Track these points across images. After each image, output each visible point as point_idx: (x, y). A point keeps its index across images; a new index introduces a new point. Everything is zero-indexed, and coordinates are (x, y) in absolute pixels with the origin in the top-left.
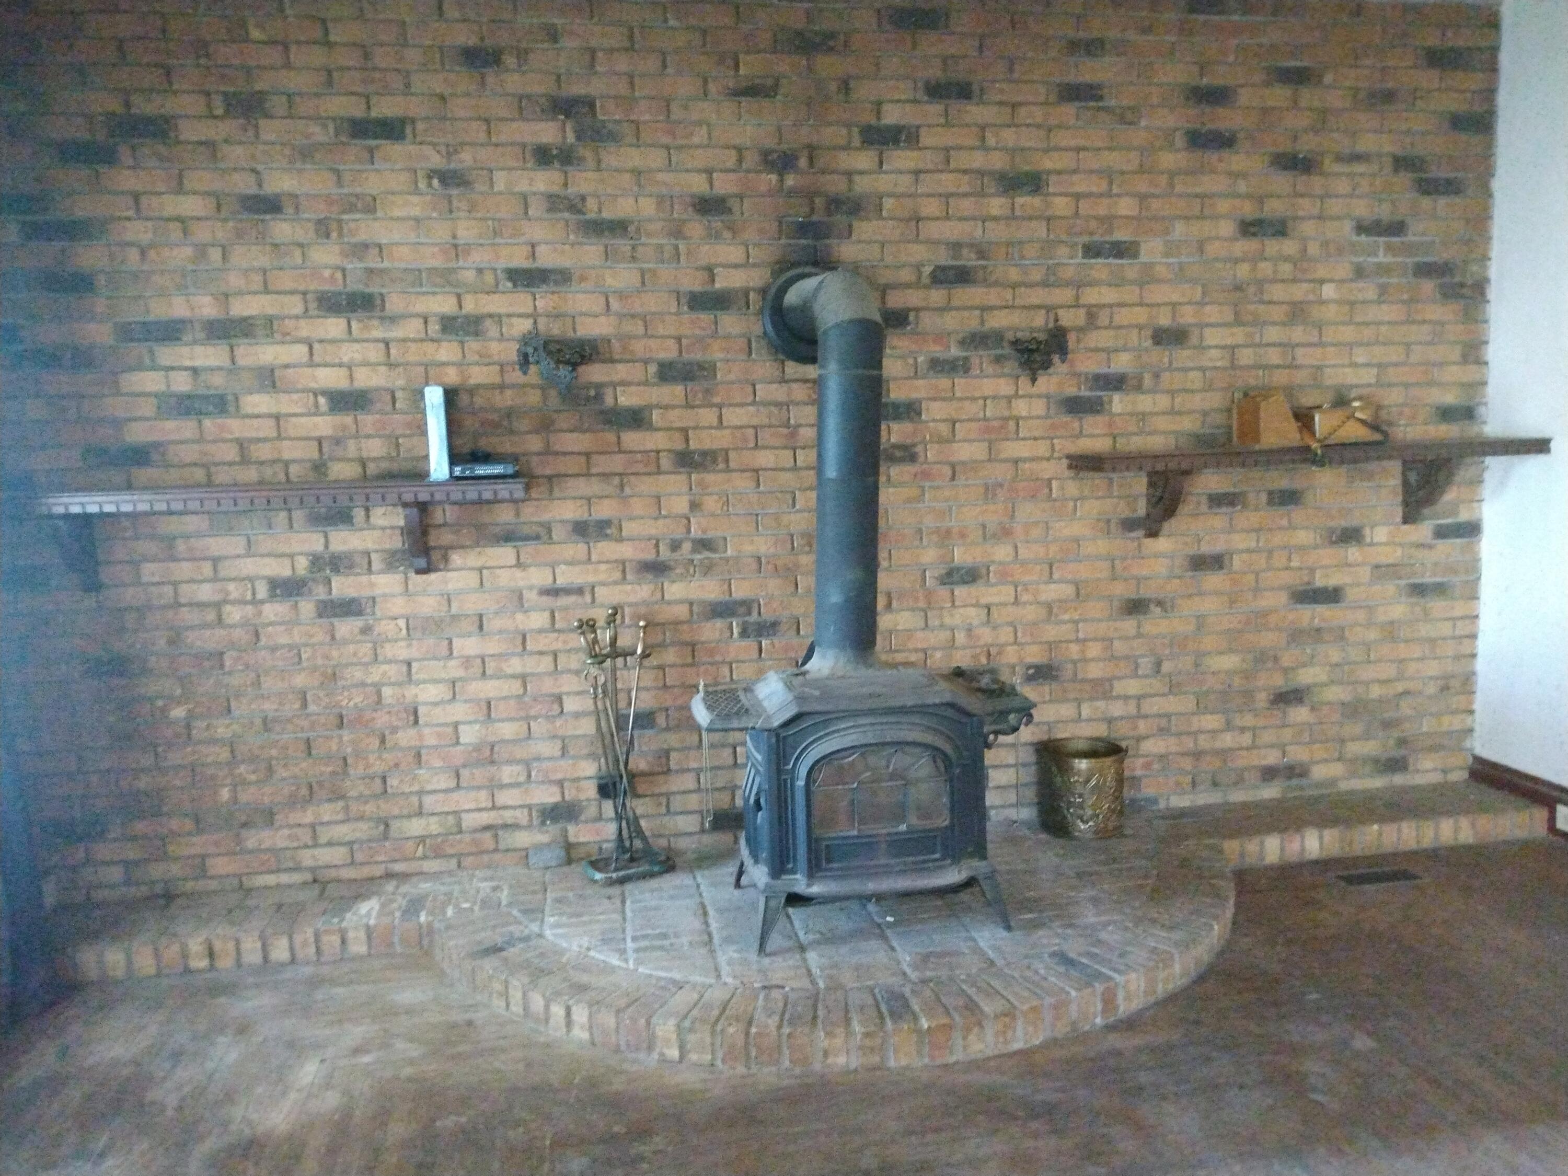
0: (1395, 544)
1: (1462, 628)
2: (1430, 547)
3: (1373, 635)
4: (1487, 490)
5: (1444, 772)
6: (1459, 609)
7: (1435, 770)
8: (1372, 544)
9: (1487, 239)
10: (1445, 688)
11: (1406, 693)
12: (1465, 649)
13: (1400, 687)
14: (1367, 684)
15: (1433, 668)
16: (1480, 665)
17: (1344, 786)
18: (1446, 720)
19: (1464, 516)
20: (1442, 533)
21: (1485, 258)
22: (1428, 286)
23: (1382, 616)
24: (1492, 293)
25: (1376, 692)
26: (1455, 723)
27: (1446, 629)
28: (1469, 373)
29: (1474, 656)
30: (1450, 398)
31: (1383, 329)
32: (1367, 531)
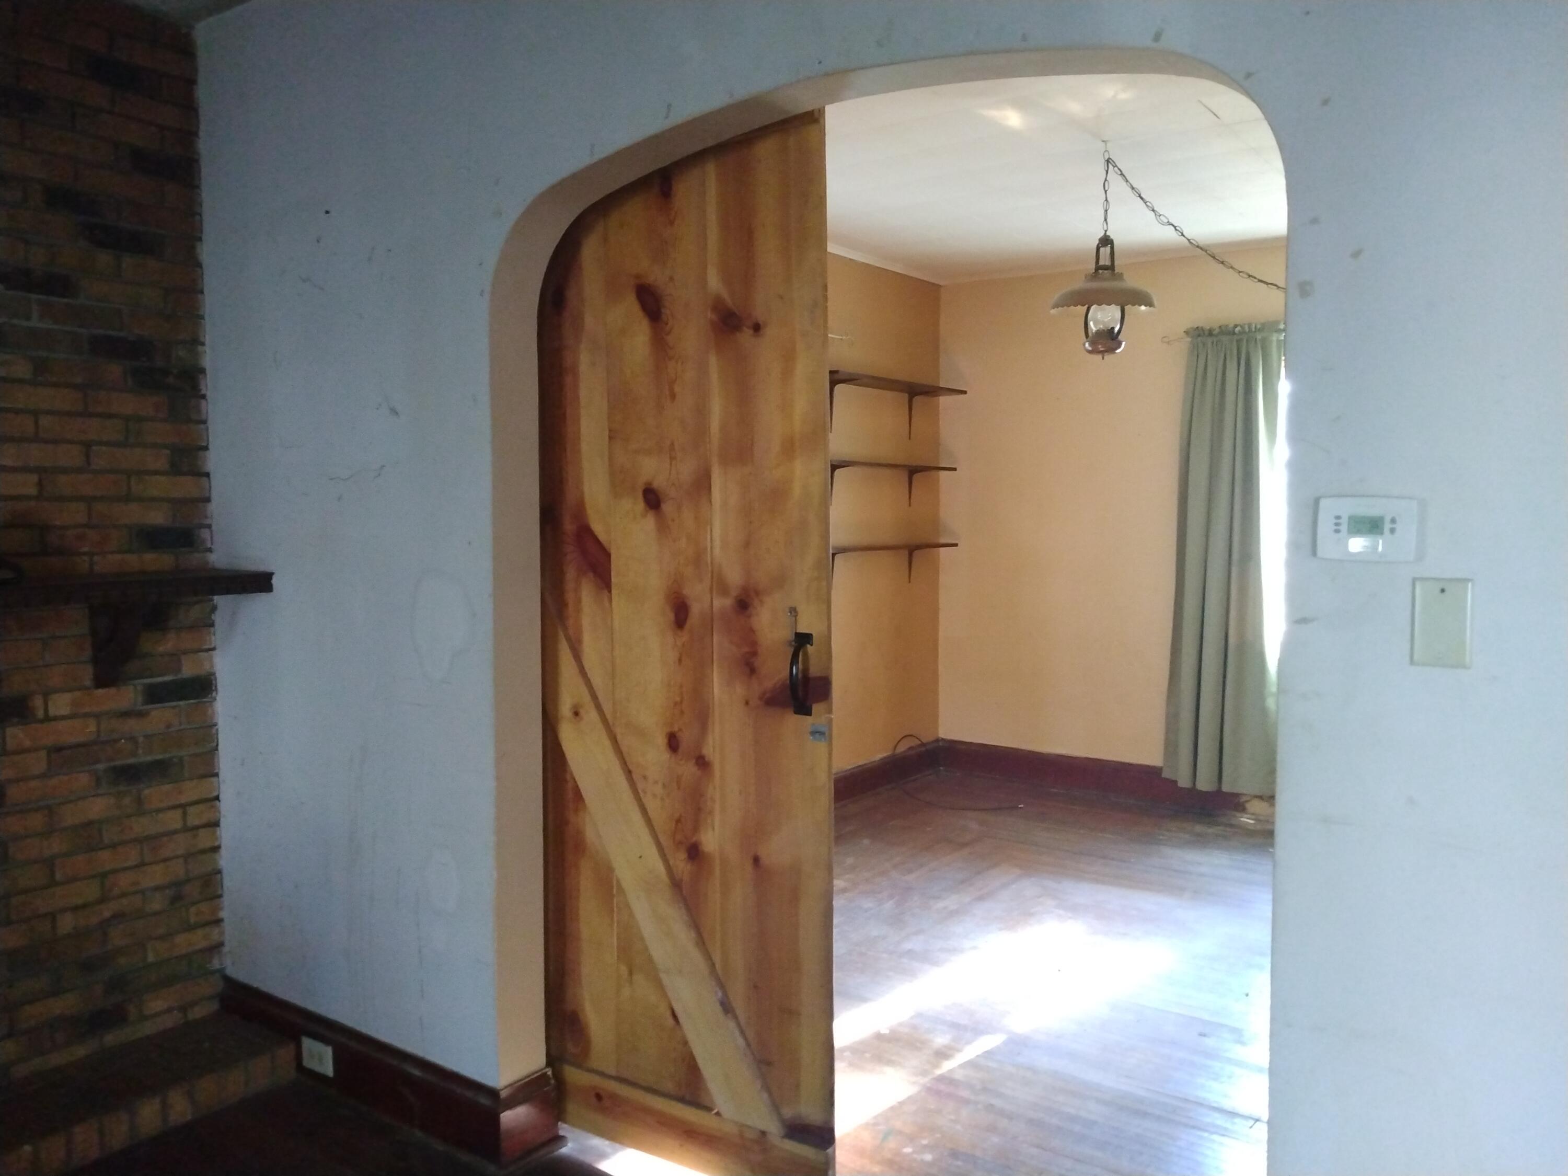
0: (86, 715)
1: (195, 816)
2: (141, 715)
3: (56, 846)
4: (217, 637)
5: (183, 1009)
6: (191, 791)
7: (169, 1010)
8: (48, 719)
9: (196, 318)
10: (177, 899)
11: (119, 916)
12: (204, 840)
13: (107, 912)
14: (52, 917)
15: (155, 876)
16: (224, 860)
18: (180, 939)
19: (188, 670)
20: (156, 695)
21: (196, 342)
22: (114, 370)
23: (71, 816)
24: (209, 386)
25: (67, 923)
27: (173, 820)
28: (184, 487)
29: (216, 849)
30: (158, 517)
31: (45, 421)
32: (38, 702)
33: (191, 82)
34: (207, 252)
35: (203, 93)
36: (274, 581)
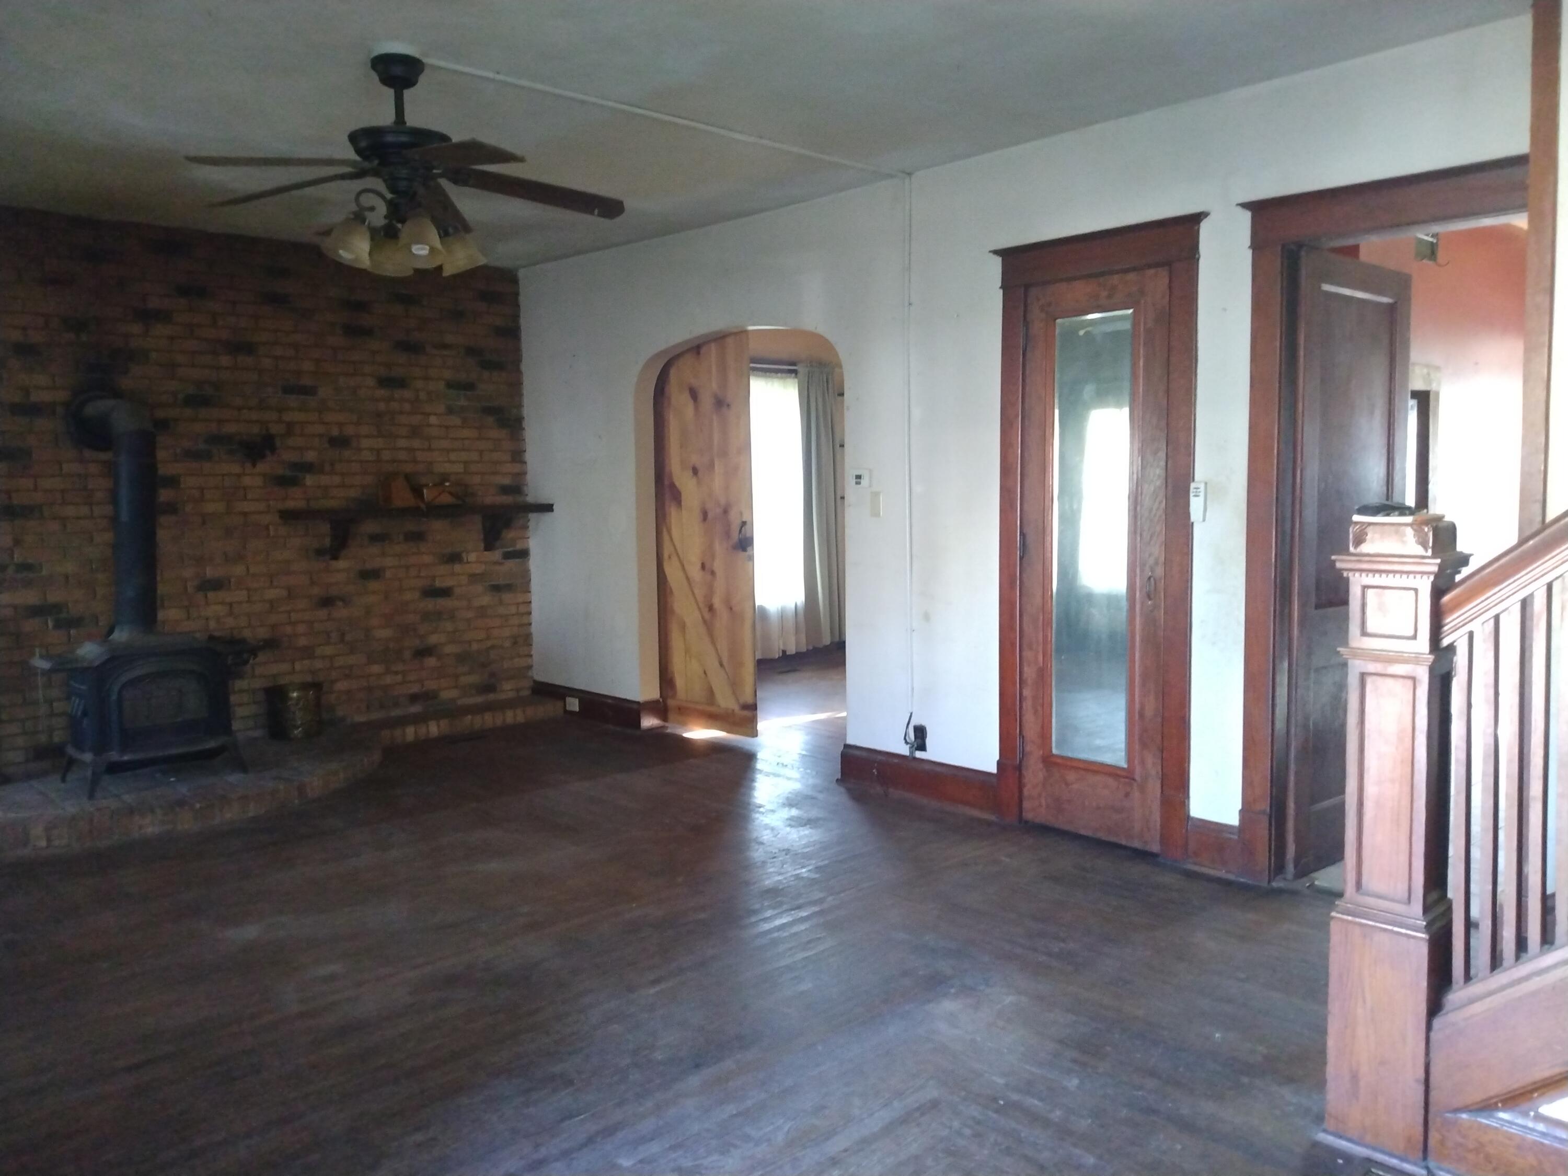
0: (481, 562)
1: (522, 609)
2: (501, 564)
3: (470, 614)
4: (530, 533)
5: (518, 690)
6: (520, 598)
7: (511, 690)
8: (468, 562)
9: (521, 395)
10: (515, 643)
11: (493, 647)
12: (525, 620)
13: (489, 643)
14: (470, 642)
15: (507, 632)
16: (534, 629)
17: (459, 702)
18: (516, 660)
19: (519, 546)
20: (508, 556)
21: (520, 406)
22: (490, 420)
23: (477, 603)
24: (525, 424)
25: (475, 646)
26: (520, 662)
27: (513, 610)
28: (516, 468)
29: (530, 624)
30: (507, 481)
31: (466, 442)
32: (464, 555)
33: (517, 294)
34: (524, 367)
35: (522, 299)
36: (554, 507)
